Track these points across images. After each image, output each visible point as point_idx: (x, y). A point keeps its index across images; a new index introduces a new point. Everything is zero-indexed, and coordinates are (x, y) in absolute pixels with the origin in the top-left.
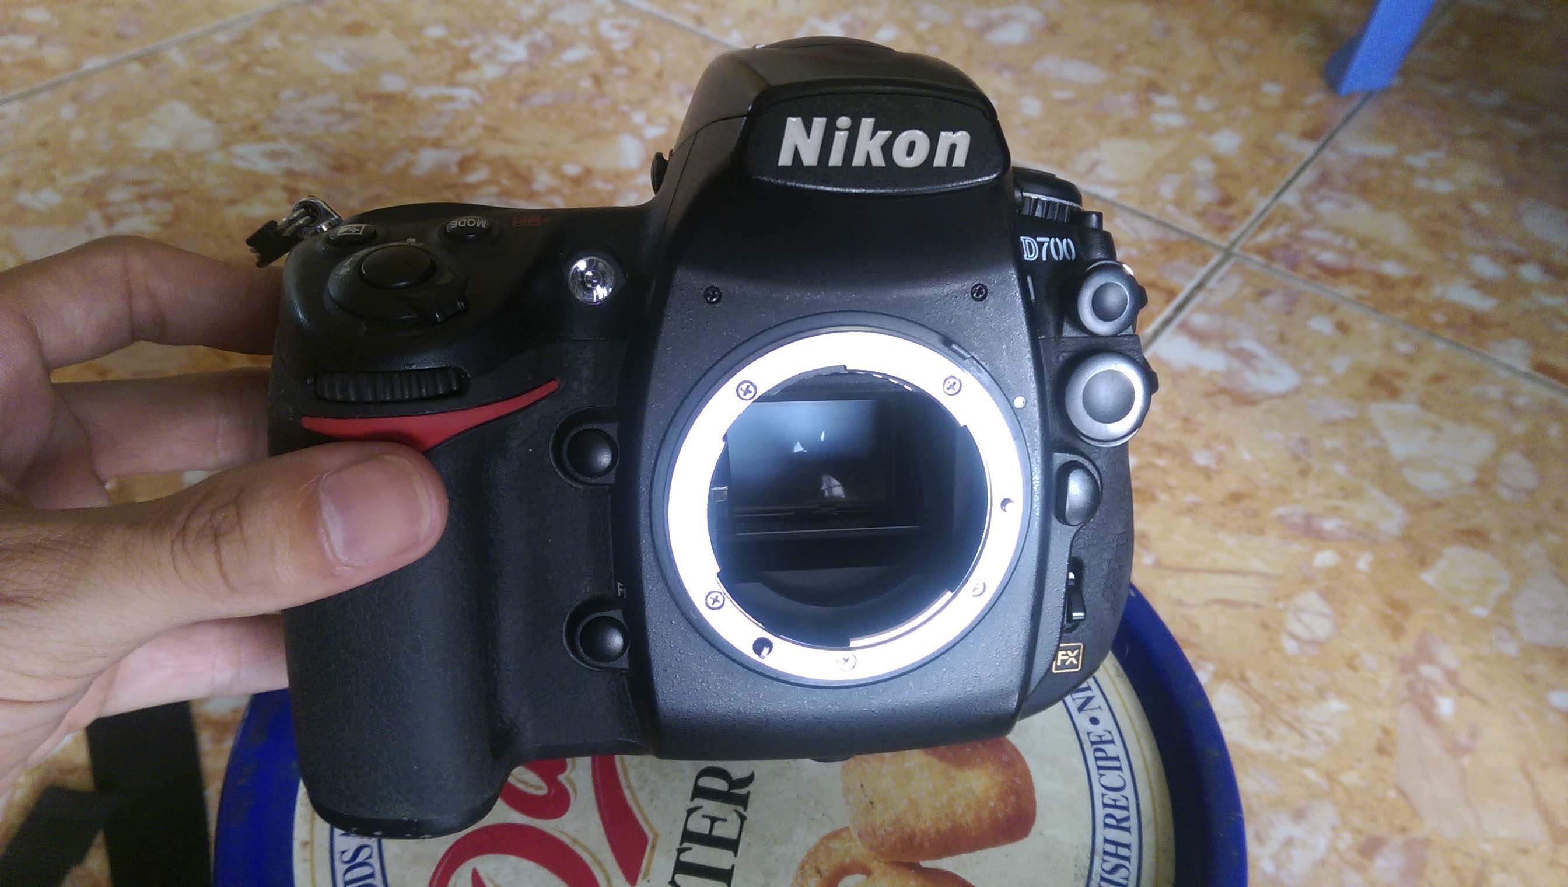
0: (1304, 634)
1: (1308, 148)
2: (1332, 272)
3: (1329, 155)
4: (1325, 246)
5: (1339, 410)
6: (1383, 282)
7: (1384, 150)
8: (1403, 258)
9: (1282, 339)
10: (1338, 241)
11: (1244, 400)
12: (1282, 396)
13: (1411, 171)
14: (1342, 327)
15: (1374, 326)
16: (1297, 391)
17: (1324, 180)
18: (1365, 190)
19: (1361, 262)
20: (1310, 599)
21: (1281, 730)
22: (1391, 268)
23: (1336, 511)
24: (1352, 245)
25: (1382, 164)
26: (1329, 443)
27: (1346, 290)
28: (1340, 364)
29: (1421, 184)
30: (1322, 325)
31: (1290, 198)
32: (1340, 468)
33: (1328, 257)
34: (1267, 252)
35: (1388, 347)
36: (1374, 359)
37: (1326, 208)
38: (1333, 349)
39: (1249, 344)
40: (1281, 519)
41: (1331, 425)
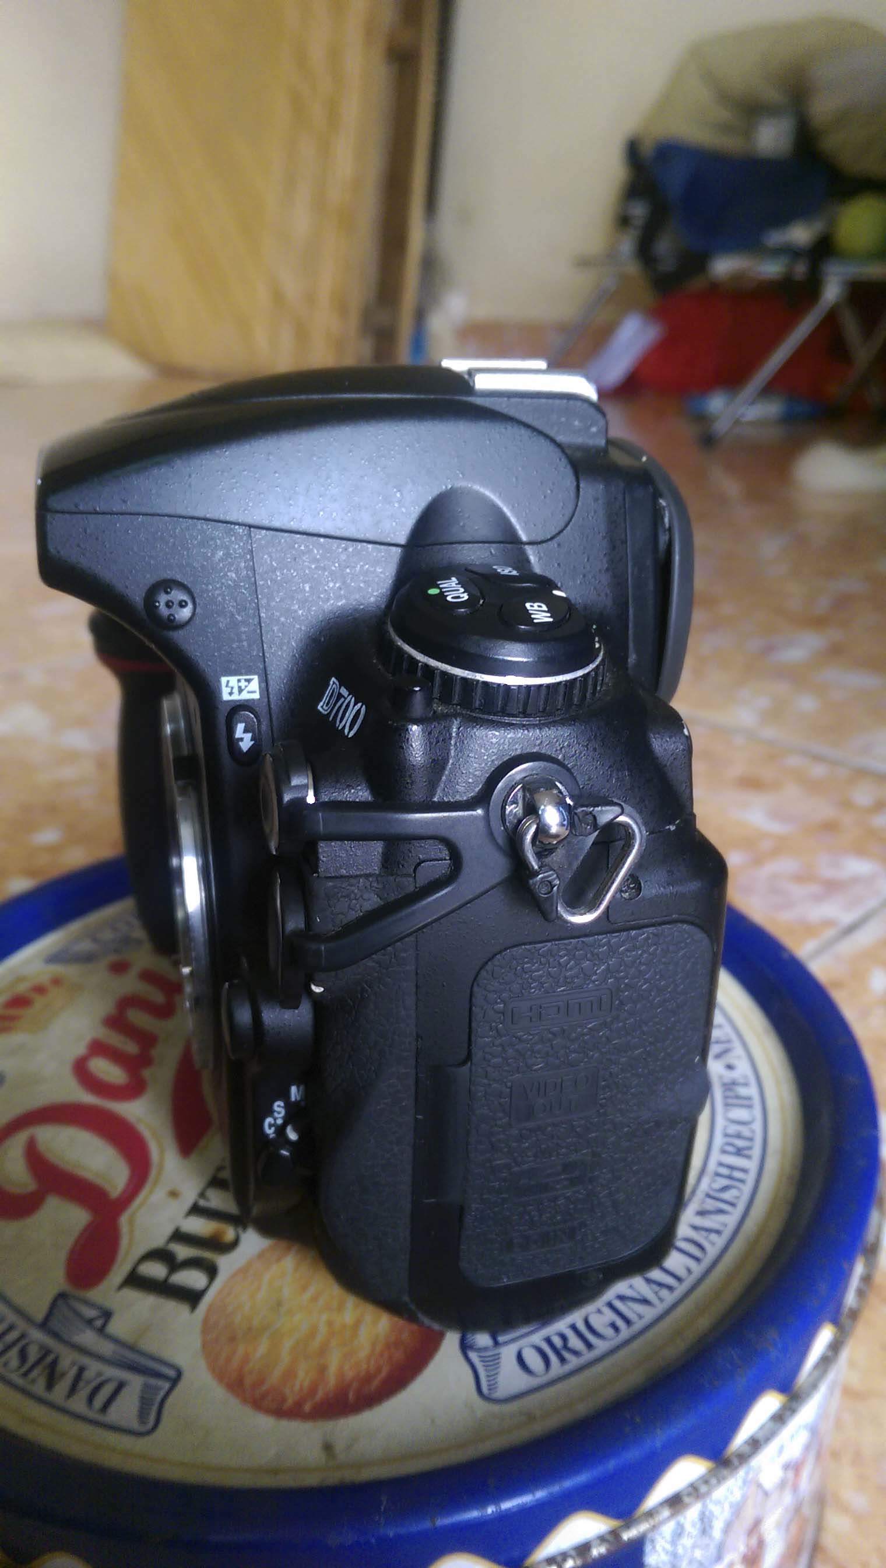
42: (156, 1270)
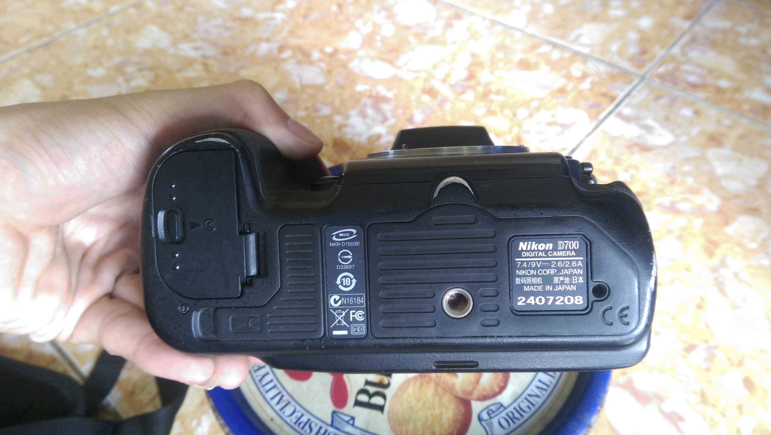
1: (686, 24)
2: (695, 86)
3: (697, 28)
4: (690, 73)
5: (692, 152)
6: (719, 90)
7: (727, 24)
8: (730, 78)
9: (667, 119)
10: (698, 70)
11: (645, 148)
12: (665, 147)
13: (739, 35)
14: (697, 113)
15: (713, 112)
16: (672, 144)
17: (693, 40)
18: (714, 45)
19: (709, 80)
20: (671, 240)
22: (724, 83)
23: (686, 200)
24: (705, 72)
25: (725, 32)
26: (686, 168)
27: (700, 94)
28: (695, 131)
29: (743, 41)
30: (687, 112)
31: (676, 50)
32: (690, 181)
33: (692, 79)
34: (662, 77)
35: (719, 122)
36: (711, 128)
37: (694, 54)
38: (691, 123)
39: (650, 122)
40: (660, 204)
41: (688, 160)
42: (363, 398)
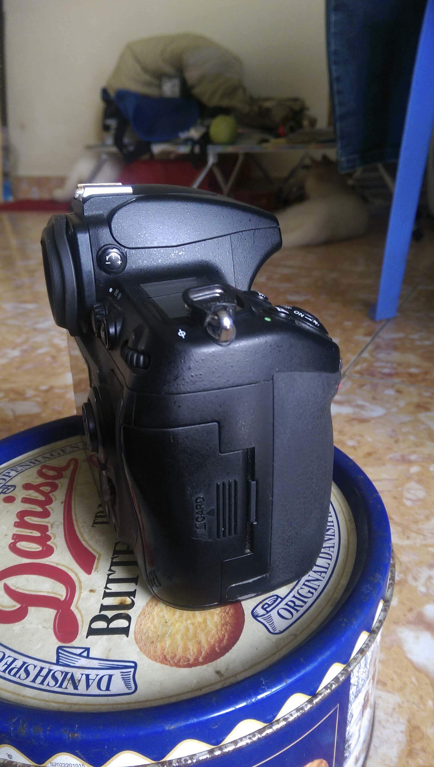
0: (414, 498)
1: (368, 339)
2: (390, 375)
3: (377, 340)
4: (383, 367)
5: (406, 418)
6: (411, 375)
7: (401, 335)
8: (418, 367)
9: (374, 398)
10: (389, 365)
11: (363, 421)
12: (380, 417)
13: (413, 340)
14: (399, 391)
15: (412, 389)
16: (385, 415)
17: (378, 347)
18: (395, 348)
19: (400, 370)
20: (412, 484)
21: (413, 535)
22: (413, 370)
23: (414, 452)
24: (395, 365)
25: (400, 339)
26: (405, 430)
27: (396, 380)
28: (402, 403)
29: (418, 343)
30: (391, 392)
31: (366, 355)
32: (412, 438)
33: (386, 371)
34: (361, 373)
35: (420, 395)
36: (416, 399)
37: (382, 356)
38: (396, 399)
39: (360, 402)
40: (391, 459)
41: (403, 423)
42: (101, 625)
